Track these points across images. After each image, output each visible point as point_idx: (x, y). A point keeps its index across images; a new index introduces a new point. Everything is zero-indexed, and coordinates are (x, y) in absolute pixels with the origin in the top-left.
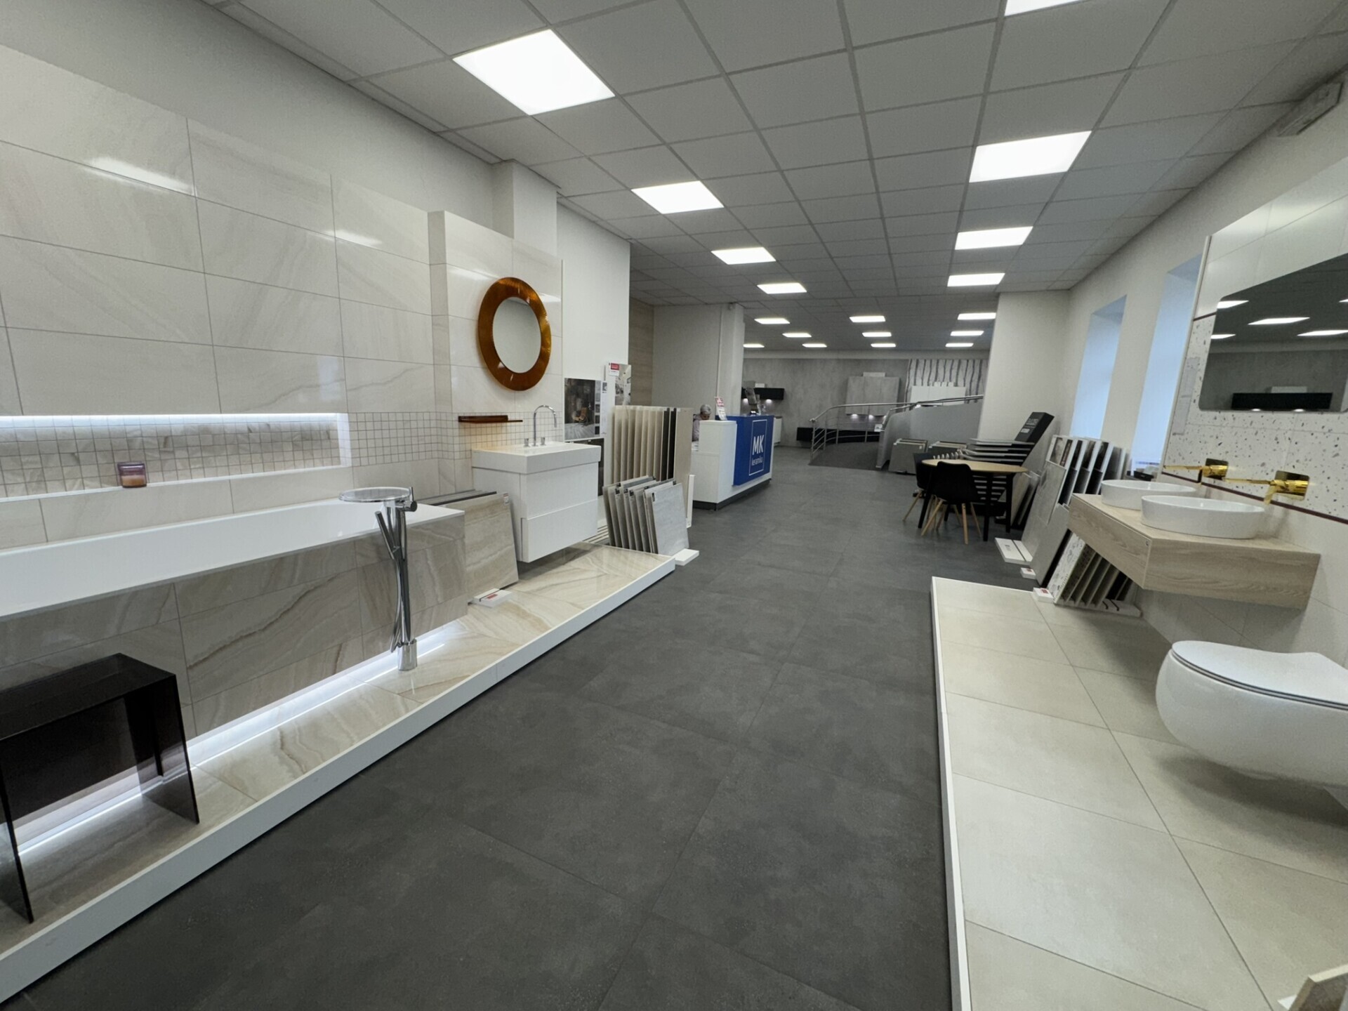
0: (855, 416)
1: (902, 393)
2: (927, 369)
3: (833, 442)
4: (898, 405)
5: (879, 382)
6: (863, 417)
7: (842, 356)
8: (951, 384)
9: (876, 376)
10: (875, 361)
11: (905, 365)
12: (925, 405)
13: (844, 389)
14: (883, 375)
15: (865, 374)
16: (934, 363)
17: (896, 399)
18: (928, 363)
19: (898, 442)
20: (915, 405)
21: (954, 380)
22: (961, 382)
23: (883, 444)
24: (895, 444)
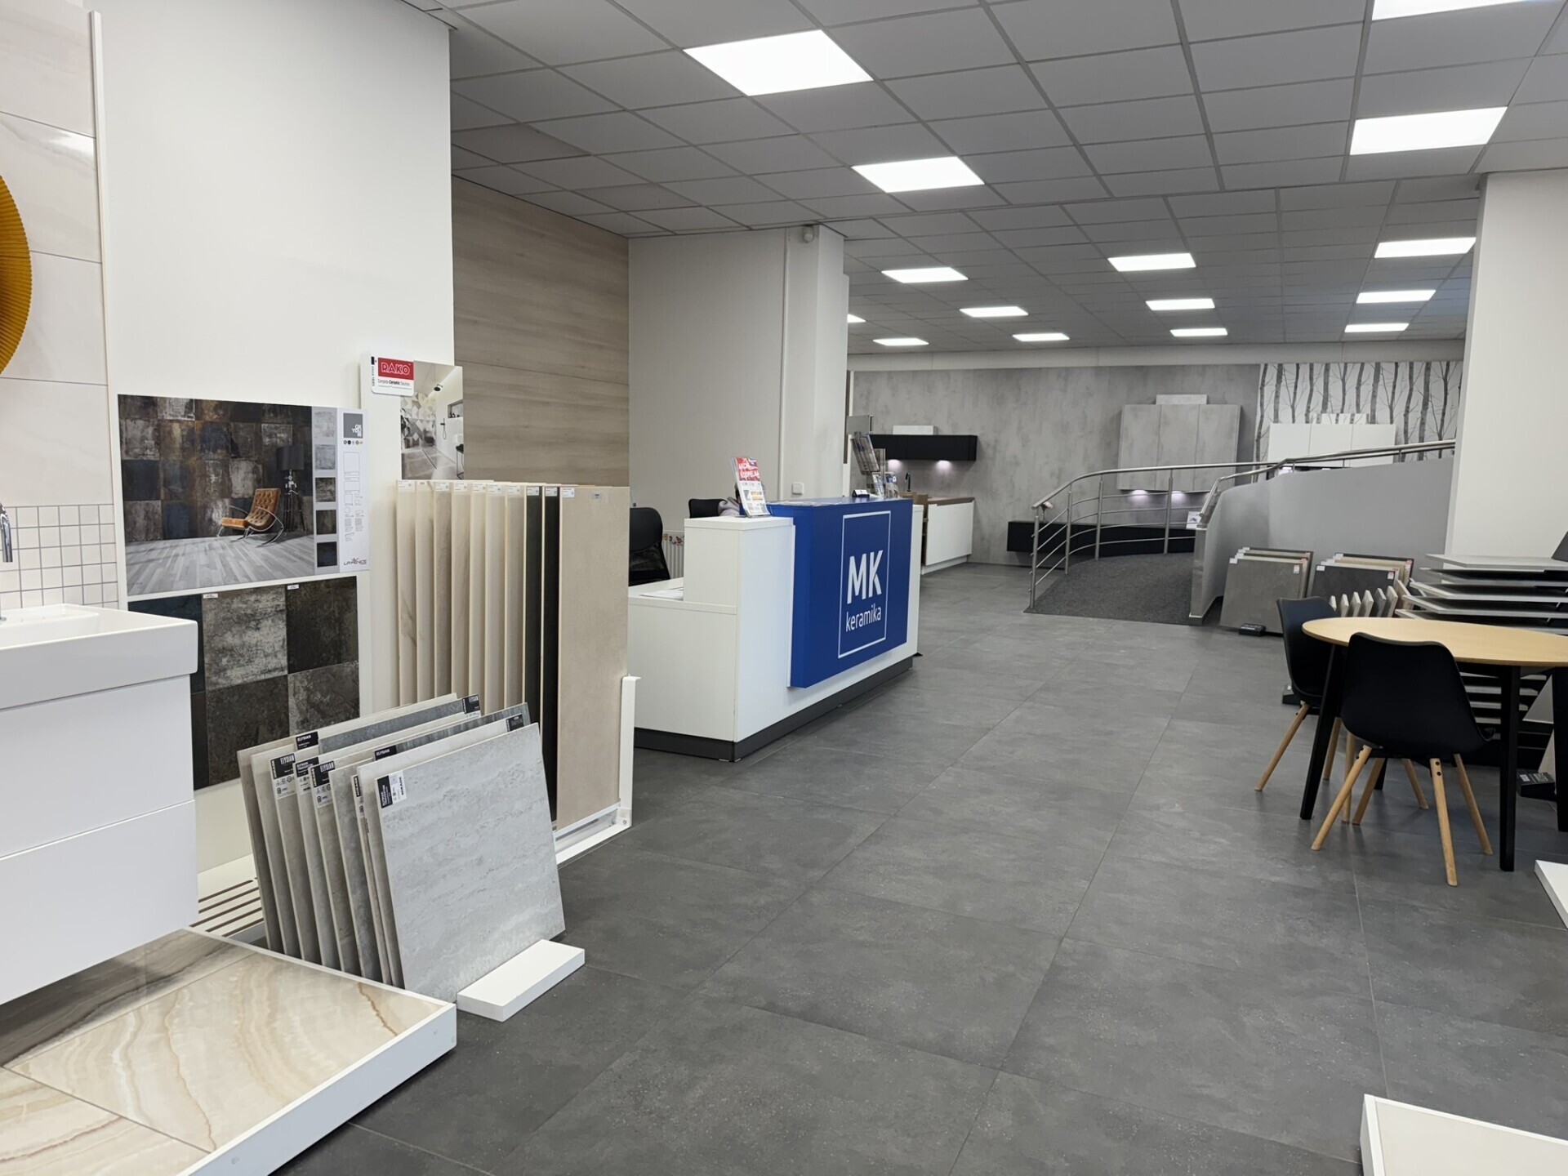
0: (1140, 495)
1: (1247, 440)
2: (1304, 385)
3: (1090, 553)
4: (1238, 468)
5: (1190, 415)
6: (1159, 496)
8: (1361, 418)
9: (1185, 405)
10: (1185, 367)
11: (1252, 376)
12: (1303, 466)
13: (1113, 431)
14: (1203, 399)
15: (1162, 399)
16: (1319, 370)
17: (1234, 454)
18: (1305, 370)
19: (1240, 555)
20: (1280, 466)
21: (1366, 409)
22: (1382, 413)
23: (1204, 560)
24: (1233, 561)
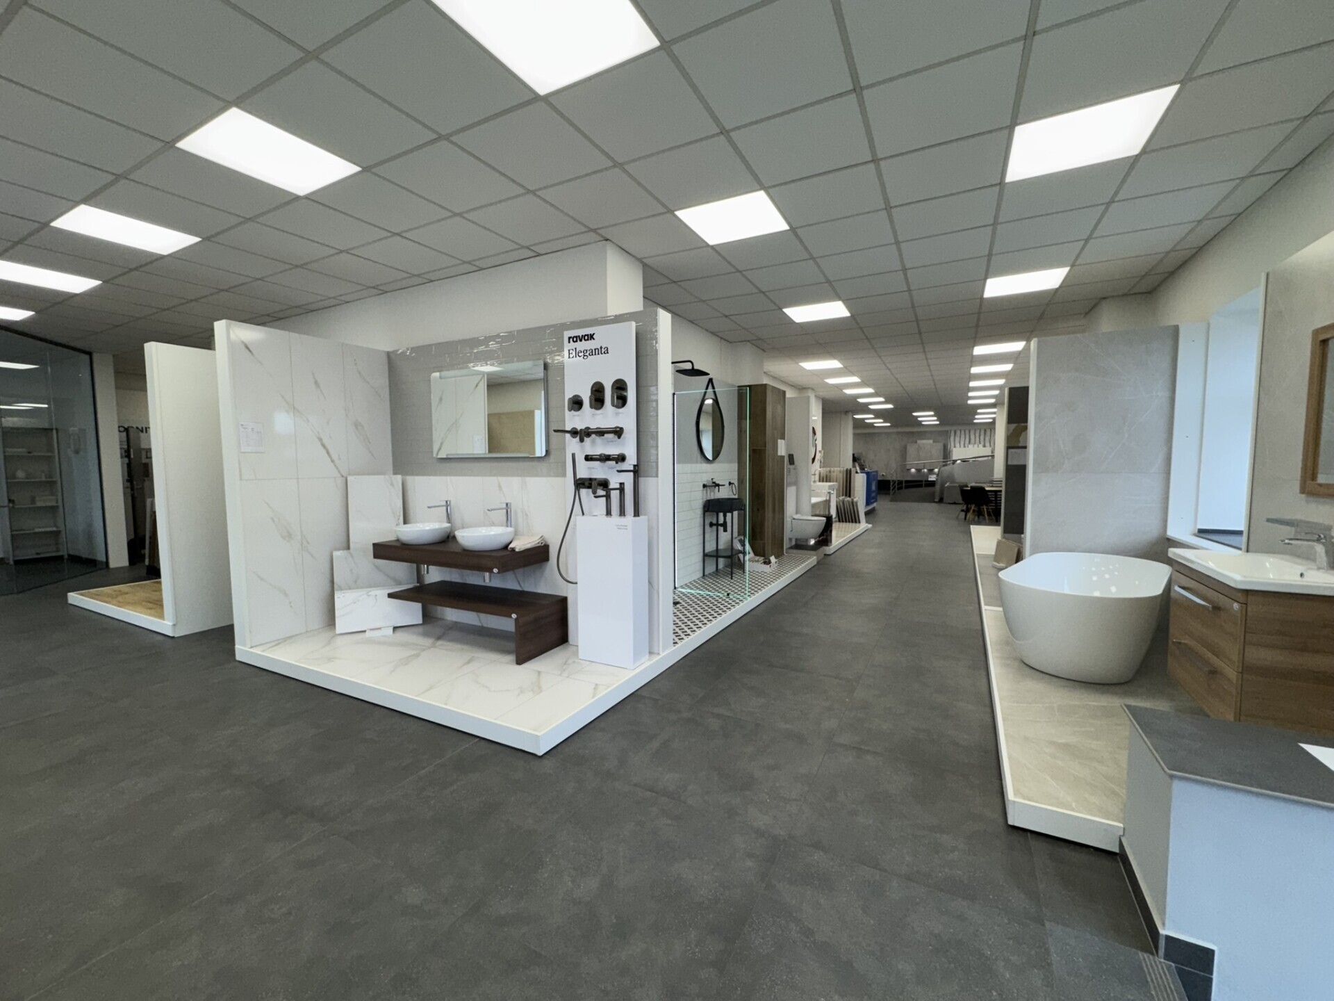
0: (913, 470)
1: (946, 454)
2: (963, 436)
3: (900, 488)
4: (944, 462)
5: (928, 446)
6: (919, 471)
7: (900, 430)
8: (981, 446)
9: (926, 443)
10: (925, 432)
11: (946, 434)
12: (964, 461)
13: (904, 453)
14: (931, 441)
15: (919, 442)
16: (967, 432)
17: (942, 457)
18: (963, 432)
19: (948, 484)
20: (956, 461)
21: (982, 443)
22: (987, 444)
23: (938, 487)
24: (946, 485)
